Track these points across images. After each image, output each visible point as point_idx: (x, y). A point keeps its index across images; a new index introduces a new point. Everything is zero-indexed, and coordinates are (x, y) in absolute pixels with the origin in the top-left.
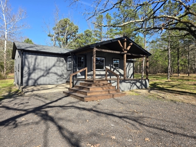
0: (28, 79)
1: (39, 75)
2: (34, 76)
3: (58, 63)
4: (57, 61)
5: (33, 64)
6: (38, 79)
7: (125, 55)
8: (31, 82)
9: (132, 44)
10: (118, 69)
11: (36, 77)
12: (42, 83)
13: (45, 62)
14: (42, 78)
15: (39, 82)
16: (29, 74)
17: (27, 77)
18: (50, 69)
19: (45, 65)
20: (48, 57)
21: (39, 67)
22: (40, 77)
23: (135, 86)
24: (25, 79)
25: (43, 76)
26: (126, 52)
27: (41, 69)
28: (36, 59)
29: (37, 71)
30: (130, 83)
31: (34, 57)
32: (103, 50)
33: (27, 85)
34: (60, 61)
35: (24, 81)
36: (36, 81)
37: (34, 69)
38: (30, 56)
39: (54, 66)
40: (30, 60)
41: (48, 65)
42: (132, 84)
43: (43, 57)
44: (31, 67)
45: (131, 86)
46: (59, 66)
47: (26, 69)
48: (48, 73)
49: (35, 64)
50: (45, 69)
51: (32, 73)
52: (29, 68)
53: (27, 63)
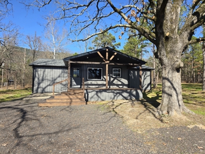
0: (38, 88)
1: (46, 85)
2: (43, 85)
3: (63, 74)
4: (62, 73)
5: (42, 76)
6: (45, 88)
7: (107, 65)
8: (40, 90)
9: (116, 54)
10: (119, 79)
11: (44, 87)
12: (48, 91)
13: (51, 74)
14: (49, 87)
15: (46, 90)
16: (39, 84)
17: (37, 86)
18: (55, 80)
19: (51, 77)
20: (54, 70)
21: (47, 78)
22: (47, 86)
23: (121, 96)
24: (35, 88)
25: (50, 85)
26: (108, 62)
27: (48, 80)
28: (44, 72)
29: (44, 81)
30: (114, 92)
31: (43, 70)
32: (79, 62)
33: (37, 92)
34: (64, 72)
35: (34, 89)
36: (44, 89)
37: (43, 80)
38: (39, 69)
39: (59, 77)
40: (39, 73)
41: (54, 77)
42: (117, 93)
43: (49, 70)
44: (41, 78)
45: (115, 96)
46: (64, 77)
47: (36, 80)
48: (54, 83)
49: (43, 76)
50: (51, 79)
51: (41, 83)
52: (38, 79)
53: (37, 75)
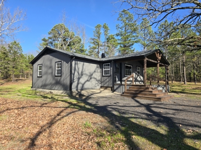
1: (85, 80)
7: (159, 64)
8: (79, 87)
9: (161, 55)
13: (89, 68)
17: (77, 82)
19: (89, 71)
25: (87, 81)
27: (86, 74)
35: (73, 86)
36: (83, 85)
37: (82, 74)
39: (95, 72)
48: (91, 78)
49: (82, 70)
50: (89, 74)
51: (80, 78)
52: (78, 73)
53: (77, 68)
